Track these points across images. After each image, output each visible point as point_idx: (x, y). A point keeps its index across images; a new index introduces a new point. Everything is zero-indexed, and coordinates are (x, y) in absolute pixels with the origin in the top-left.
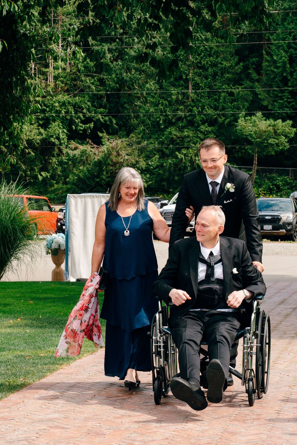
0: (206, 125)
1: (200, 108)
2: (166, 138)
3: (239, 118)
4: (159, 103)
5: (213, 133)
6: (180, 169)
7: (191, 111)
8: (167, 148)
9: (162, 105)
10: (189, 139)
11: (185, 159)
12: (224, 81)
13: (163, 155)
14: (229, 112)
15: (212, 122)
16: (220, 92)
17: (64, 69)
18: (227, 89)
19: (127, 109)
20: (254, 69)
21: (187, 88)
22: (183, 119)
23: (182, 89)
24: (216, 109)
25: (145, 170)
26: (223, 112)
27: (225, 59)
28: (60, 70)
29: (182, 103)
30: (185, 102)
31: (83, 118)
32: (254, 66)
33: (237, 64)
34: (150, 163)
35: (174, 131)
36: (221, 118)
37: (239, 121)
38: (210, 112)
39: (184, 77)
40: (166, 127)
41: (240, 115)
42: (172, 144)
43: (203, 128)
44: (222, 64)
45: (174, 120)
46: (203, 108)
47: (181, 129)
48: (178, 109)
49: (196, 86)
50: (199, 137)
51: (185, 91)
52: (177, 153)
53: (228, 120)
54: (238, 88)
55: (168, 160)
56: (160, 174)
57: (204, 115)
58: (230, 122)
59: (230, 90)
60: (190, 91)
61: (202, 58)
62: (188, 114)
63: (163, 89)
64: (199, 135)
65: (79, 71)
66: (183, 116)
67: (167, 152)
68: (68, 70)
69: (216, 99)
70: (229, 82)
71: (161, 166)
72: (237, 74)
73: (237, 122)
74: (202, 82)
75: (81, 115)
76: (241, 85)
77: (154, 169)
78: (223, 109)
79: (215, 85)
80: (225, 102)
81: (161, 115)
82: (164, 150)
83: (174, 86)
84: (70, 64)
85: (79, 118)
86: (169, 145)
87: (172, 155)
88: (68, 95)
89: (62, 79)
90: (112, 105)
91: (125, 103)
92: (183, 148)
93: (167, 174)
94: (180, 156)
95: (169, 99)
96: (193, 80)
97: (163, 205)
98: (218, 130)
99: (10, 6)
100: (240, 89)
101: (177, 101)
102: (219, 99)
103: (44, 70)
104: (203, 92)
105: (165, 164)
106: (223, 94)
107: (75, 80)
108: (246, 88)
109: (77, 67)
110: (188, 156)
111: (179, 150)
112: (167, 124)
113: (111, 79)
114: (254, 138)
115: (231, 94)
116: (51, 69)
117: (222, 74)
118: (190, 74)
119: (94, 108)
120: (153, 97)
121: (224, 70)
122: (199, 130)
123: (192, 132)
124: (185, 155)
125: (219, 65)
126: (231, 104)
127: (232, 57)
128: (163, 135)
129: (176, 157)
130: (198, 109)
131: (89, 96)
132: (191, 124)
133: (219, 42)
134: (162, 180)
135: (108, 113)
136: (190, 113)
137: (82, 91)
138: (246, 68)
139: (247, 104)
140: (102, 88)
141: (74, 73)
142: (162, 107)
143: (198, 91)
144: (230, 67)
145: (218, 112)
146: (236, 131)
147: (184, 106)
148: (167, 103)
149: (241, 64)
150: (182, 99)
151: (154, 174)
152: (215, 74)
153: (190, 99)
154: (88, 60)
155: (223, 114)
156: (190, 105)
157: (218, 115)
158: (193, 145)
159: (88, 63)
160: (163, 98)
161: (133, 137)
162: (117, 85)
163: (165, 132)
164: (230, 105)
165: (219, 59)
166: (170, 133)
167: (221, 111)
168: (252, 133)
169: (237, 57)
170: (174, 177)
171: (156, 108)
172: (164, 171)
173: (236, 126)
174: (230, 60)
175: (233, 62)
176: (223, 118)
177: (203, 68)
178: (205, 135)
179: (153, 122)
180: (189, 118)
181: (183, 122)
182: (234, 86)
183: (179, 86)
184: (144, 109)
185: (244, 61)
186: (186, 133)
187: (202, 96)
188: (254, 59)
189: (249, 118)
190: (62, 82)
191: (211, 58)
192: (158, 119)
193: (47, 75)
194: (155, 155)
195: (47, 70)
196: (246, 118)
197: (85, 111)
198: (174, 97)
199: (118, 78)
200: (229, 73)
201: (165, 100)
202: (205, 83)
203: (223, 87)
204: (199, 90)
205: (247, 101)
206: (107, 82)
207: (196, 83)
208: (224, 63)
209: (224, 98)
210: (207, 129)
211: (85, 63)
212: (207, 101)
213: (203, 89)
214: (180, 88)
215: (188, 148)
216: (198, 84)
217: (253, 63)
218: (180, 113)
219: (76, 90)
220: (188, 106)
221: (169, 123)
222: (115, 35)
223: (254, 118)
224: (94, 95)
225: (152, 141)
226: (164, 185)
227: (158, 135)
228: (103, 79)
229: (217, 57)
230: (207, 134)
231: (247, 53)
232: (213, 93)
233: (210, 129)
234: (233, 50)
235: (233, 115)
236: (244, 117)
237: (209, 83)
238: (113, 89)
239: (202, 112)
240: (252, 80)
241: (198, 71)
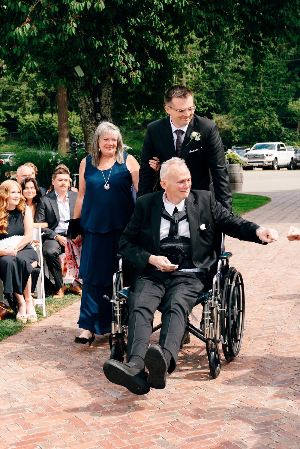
0: (271, 106)
1: (267, 98)
2: (248, 114)
3: (289, 102)
4: (244, 95)
5: (274, 110)
6: (256, 131)
7: (262, 99)
8: (248, 120)
9: (246, 96)
10: (261, 115)
11: (259, 126)
12: (280, 82)
13: (247, 124)
14: (283, 99)
15: (273, 105)
16: (278, 88)
17: (191, 79)
18: (282, 86)
19: (226, 99)
20: (297, 74)
21: (260, 86)
22: (257, 104)
23: (257, 87)
24: (276, 97)
25: (237, 133)
26: (280, 99)
27: (281, 69)
28: (189, 79)
29: (257, 95)
30: (258, 94)
31: (202, 105)
32: (297, 73)
33: (288, 72)
34: (239, 128)
35: (252, 111)
36: (279, 102)
37: (289, 104)
38: (273, 99)
39: (258, 80)
40: (248, 109)
41: (290, 100)
42: (252, 117)
43: (269, 108)
44: (279, 72)
45: (252, 105)
46: (269, 97)
47: (256, 109)
48: (254, 98)
49: (265, 85)
50: (267, 113)
51: (258, 88)
52: (254, 122)
53: (283, 103)
54: (288, 86)
55: (249, 126)
56: (244, 134)
57: (270, 101)
58: (284, 104)
59: (283, 87)
60: (261, 88)
61: (267, 69)
62: (260, 101)
63: (246, 87)
64: (267, 112)
65: (199, 79)
66: (258, 102)
67: (249, 122)
68: (194, 79)
69: (276, 92)
70: (283, 82)
71: (246, 130)
72: (288, 77)
73: (288, 104)
74: (268, 83)
75: (201, 103)
76: (290, 83)
77: (242, 131)
78: (280, 97)
79: (275, 84)
80: (281, 93)
81: (245, 102)
82: (247, 121)
83: (252, 85)
84: (194, 75)
85: (200, 105)
86: (250, 118)
87: (252, 123)
89: (190, 84)
90: (218, 97)
91: (225, 96)
92: (258, 119)
93: (249, 134)
94: (256, 124)
95: (249, 93)
96: (263, 82)
97: (247, 151)
98: (278, 109)
99: (164, 44)
100: (289, 86)
101: (254, 94)
102: (278, 92)
103: (180, 79)
104: (269, 88)
105: (248, 129)
106: (280, 89)
107: (197, 84)
108: (293, 85)
109: (199, 77)
110: (260, 124)
111: (255, 121)
112: (248, 107)
113: (217, 83)
114: (298, 113)
115: (284, 89)
116: (184, 78)
117: (279, 78)
118: (261, 79)
119: (208, 99)
120: (241, 92)
121: (280, 76)
122: (266, 110)
123: (262, 111)
124: (259, 123)
125: (278, 73)
126: (285, 94)
127: (284, 68)
128: (247, 113)
129: (254, 125)
130: (266, 97)
131: (205, 93)
132: (262, 106)
133: (277, 60)
134: (246, 137)
135: (216, 101)
136: (261, 100)
137: (201, 90)
138: (293, 74)
139: (293, 94)
140: (212, 88)
141: (197, 81)
142: (246, 98)
143: (266, 88)
144: (283, 74)
145: (277, 99)
146: (287, 109)
147: (258, 96)
148: (248, 95)
149: (290, 72)
150: (257, 92)
151: (242, 134)
152: (275, 79)
153: (261, 92)
154: (204, 73)
155: (280, 100)
156: (262, 96)
157: (277, 101)
158: (263, 118)
159: (204, 75)
160: (246, 92)
161: (230, 114)
162: (221, 86)
163: (248, 111)
164: (284, 95)
165: (277, 70)
166: (251, 112)
167: (279, 98)
168: (297, 110)
169: (288, 68)
170: (253, 136)
171: (242, 98)
172: (247, 132)
173: (287, 107)
174: (284, 70)
175: (285, 71)
176: (280, 102)
177: (269, 75)
178: (270, 112)
179: (241, 106)
180: (261, 103)
181: (257, 105)
182: (286, 84)
183: (255, 85)
184: (236, 99)
185: (291, 70)
186: (259, 111)
187: (268, 90)
188: (297, 69)
189: (295, 102)
190: (190, 85)
191: (273, 69)
192: (244, 104)
193: (182, 82)
194: (242, 124)
195: (182, 79)
196: (293, 102)
197: (203, 101)
198: (252, 92)
199: (221, 82)
200: (283, 77)
201: (248, 93)
202: (270, 83)
203: (280, 85)
204: (266, 87)
205: (293, 92)
206: (215, 85)
207: (264, 83)
208: (281, 72)
209: (281, 91)
210: (271, 109)
211: (203, 75)
212: (271, 93)
213: (268, 87)
214: (256, 87)
215: (260, 119)
216: (266, 84)
217: (297, 71)
218: (255, 100)
219: (198, 90)
220: (260, 96)
221: (250, 106)
222: (219, 59)
223: (297, 102)
224: (208, 92)
225: (240, 116)
226: (247, 140)
227: (244, 113)
228: (213, 83)
229: (276, 68)
230: (271, 111)
231: (293, 66)
232: (274, 89)
233: (272, 108)
234: (285, 64)
235: (286, 100)
236: (292, 102)
237: (272, 83)
238: (218, 88)
239: (268, 99)
240: (296, 81)
241: (266, 77)
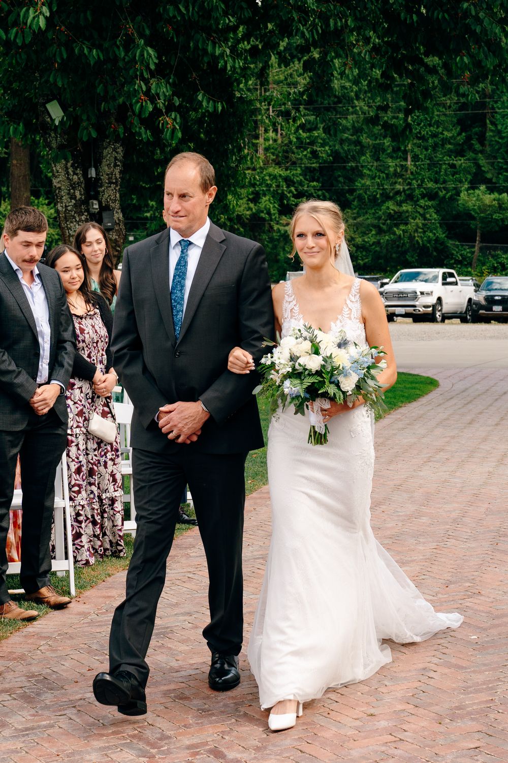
0: (426, 199)
1: (419, 181)
2: (383, 213)
3: (461, 191)
4: (376, 176)
5: (433, 207)
6: (398, 246)
7: (409, 184)
8: (384, 224)
9: (379, 178)
10: (407, 214)
11: (404, 235)
12: (445, 152)
13: (380, 231)
14: (451, 185)
15: (431, 196)
16: (441, 164)
17: (275, 141)
18: (448, 160)
19: (341, 183)
20: (477, 139)
21: (406, 160)
22: (401, 193)
23: (401, 161)
24: (436, 182)
25: (361, 248)
26: (444, 185)
27: (446, 129)
28: (271, 142)
29: (401, 176)
30: (403, 175)
31: (295, 193)
32: (477, 137)
33: (459, 134)
34: (366, 240)
35: (391, 206)
36: (442, 192)
37: (462, 195)
38: (430, 185)
39: (403, 148)
40: (383, 202)
41: (463, 188)
42: (390, 219)
43: (422, 202)
44: (443, 134)
45: (391, 194)
46: (423, 181)
47: (399, 204)
48: (396, 183)
49: (416, 158)
50: (419, 212)
51: (404, 163)
52: (395, 229)
53: (450, 194)
54: (460, 160)
55: (385, 236)
56: (376, 251)
57: (424, 188)
58: (451, 196)
59: (451, 162)
60: (409, 163)
61: (421, 128)
62: (406, 188)
63: (380, 161)
64: (419, 210)
65: (291, 142)
66: (402, 190)
67: (384, 227)
68: (279, 141)
69: (437, 171)
70: (450, 153)
71: (378, 243)
72: (459, 145)
73: (459, 196)
74: (421, 154)
75: (293, 189)
76: (463, 156)
77: (371, 246)
78: (444, 182)
79: (436, 157)
80: (446, 174)
81: (378, 189)
82: (381, 225)
83: (392, 157)
84: (281, 135)
85: (290, 192)
86: (386, 220)
87: (390, 231)
88: (280, 167)
89: (272, 150)
90: (325, 178)
91: (339, 176)
92: (401, 223)
93: (384, 251)
94: (398, 232)
95: (386, 172)
96: (412, 151)
97: (383, 285)
98: (439, 205)
100: (462, 161)
101: (396, 174)
102: (440, 171)
103: (254, 141)
104: (423, 164)
105: (382, 241)
106: (444, 167)
107: (287, 152)
108: (468, 159)
109: (289, 138)
110: (407, 232)
111: (397, 225)
112: (384, 199)
113: (324, 151)
114: (478, 213)
115: (453, 166)
116: (261, 140)
117: (443, 145)
118: (409, 146)
119: (306, 182)
120: (370, 170)
121: (445, 141)
122: (418, 205)
123: (410, 207)
124: (403, 231)
125: (440, 136)
126: (453, 176)
127: (453, 126)
128: (381, 210)
129: (394, 233)
130: (417, 182)
131: (301, 169)
132: (410, 197)
133: (440, 111)
134: (379, 258)
135: (322, 186)
136: (409, 187)
137: (294, 163)
138: (469, 138)
139: (469, 177)
140: (315, 161)
141: (286, 145)
142: (379, 181)
143: (417, 163)
144: (451, 137)
145: (439, 185)
146: (458, 205)
147: (403, 179)
148: (384, 176)
149: (464, 134)
150: (401, 171)
151: (370, 251)
152: (435, 147)
153: (409, 172)
154: (301, 131)
155: (444, 188)
156: (409, 178)
157: (439, 188)
158: (412, 221)
159: (300, 134)
160: (380, 171)
161: (348, 212)
162: (331, 158)
163: (383, 207)
164: (452, 178)
165: (440, 129)
166: (388, 208)
167: (442, 184)
168: (476, 207)
169: (459, 127)
170: (391, 255)
171: (373, 181)
172: (381, 247)
173: (458, 201)
174: (452, 130)
175: (455, 132)
176: (444, 192)
177: (423, 138)
178: (425, 209)
179: (370, 196)
180: (407, 192)
181: (401, 196)
182: (455, 157)
183: (397, 158)
184: (360, 183)
185: (466, 131)
186: (404, 208)
187: (421, 168)
188: (477, 129)
189: (472, 191)
190: (273, 154)
191: (432, 128)
192: (375, 193)
193: (257, 147)
194: (371, 230)
195: (258, 141)
196: (469, 192)
197: (296, 185)
198: (392, 169)
199: (332, 150)
200: (450, 143)
201: (383, 172)
202: (425, 155)
203: (445, 159)
204: (418, 161)
205: (470, 173)
206: (320, 155)
207: (415, 154)
208: (446, 133)
209: (446, 171)
210: (427, 204)
211: (297, 134)
212: (427, 174)
213: (422, 161)
214: (399, 160)
215: (406, 224)
216: (418, 155)
217: (476, 134)
218: (398, 187)
219: (288, 162)
220: (406, 179)
221: (387, 197)
222: (329, 104)
223: (477, 191)
224: (307, 168)
225: (367, 216)
226: (381, 263)
227: (375, 210)
228: (316, 151)
229: (438, 127)
230: (427, 209)
231: (469, 122)
232: (433, 164)
233: (430, 203)
234: (455, 120)
235: (455, 189)
236: (467, 191)
237: (429, 155)
238: (325, 162)
239: (422, 185)
240: (475, 152)
241: (418, 142)
